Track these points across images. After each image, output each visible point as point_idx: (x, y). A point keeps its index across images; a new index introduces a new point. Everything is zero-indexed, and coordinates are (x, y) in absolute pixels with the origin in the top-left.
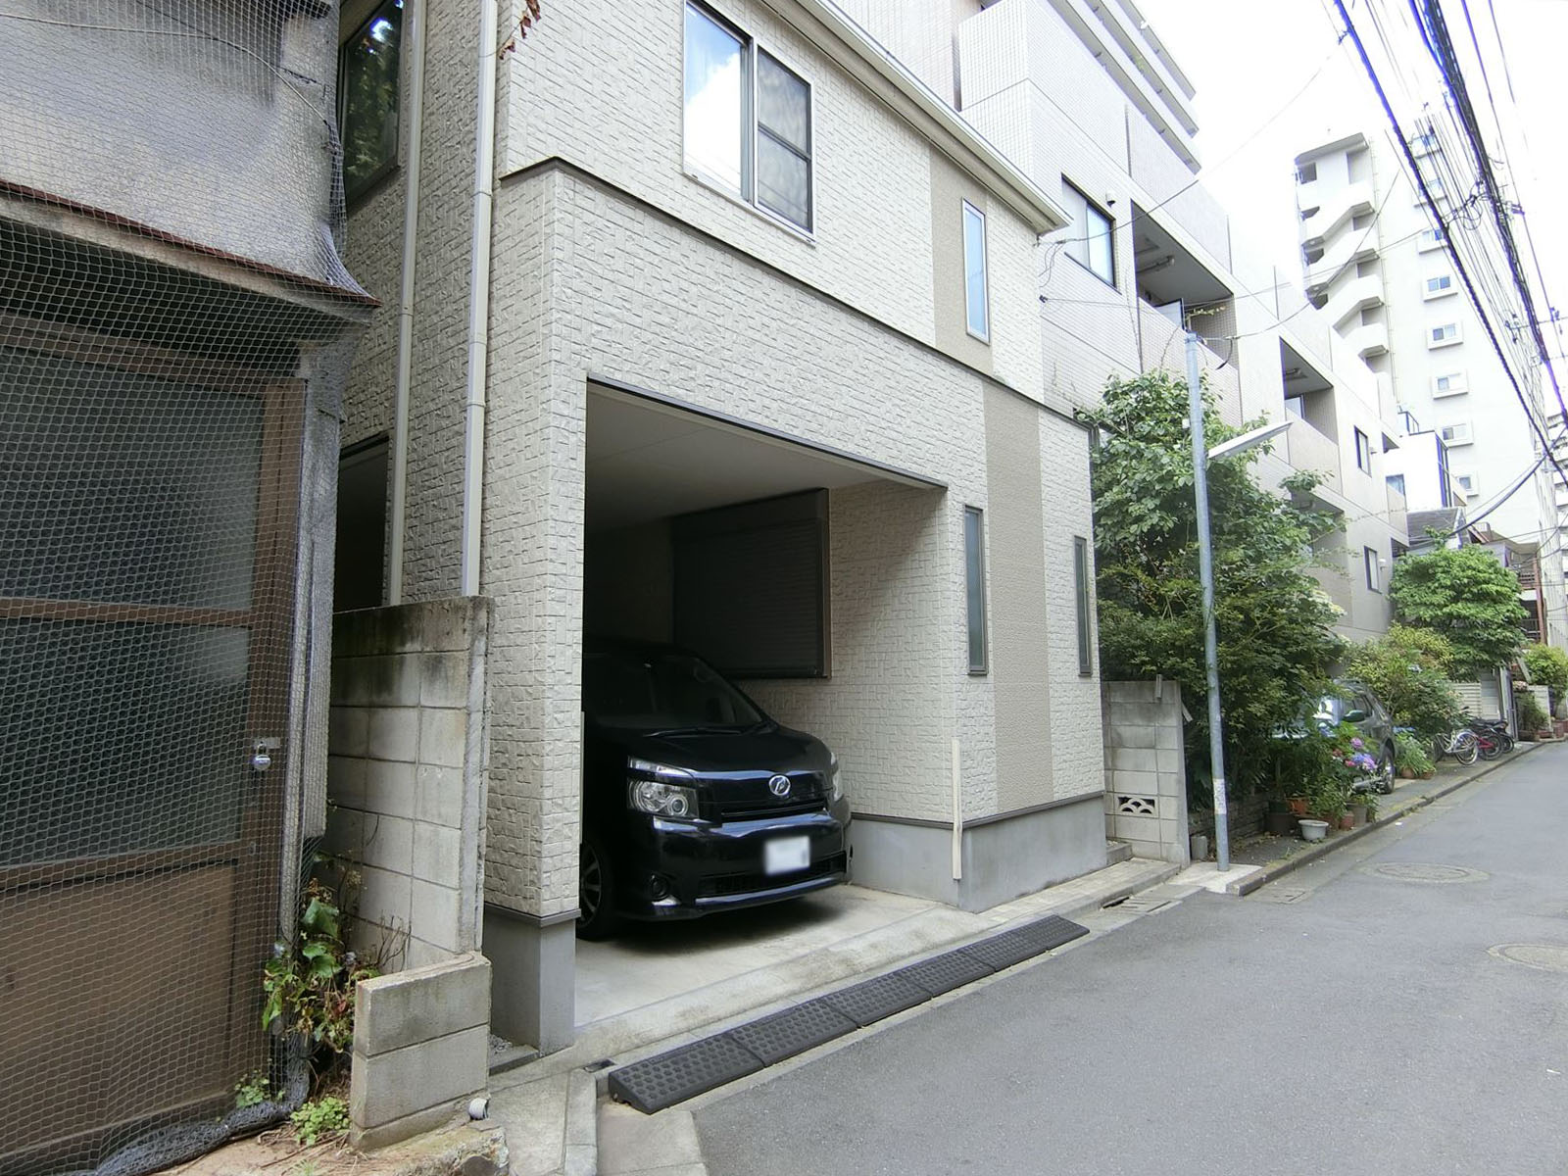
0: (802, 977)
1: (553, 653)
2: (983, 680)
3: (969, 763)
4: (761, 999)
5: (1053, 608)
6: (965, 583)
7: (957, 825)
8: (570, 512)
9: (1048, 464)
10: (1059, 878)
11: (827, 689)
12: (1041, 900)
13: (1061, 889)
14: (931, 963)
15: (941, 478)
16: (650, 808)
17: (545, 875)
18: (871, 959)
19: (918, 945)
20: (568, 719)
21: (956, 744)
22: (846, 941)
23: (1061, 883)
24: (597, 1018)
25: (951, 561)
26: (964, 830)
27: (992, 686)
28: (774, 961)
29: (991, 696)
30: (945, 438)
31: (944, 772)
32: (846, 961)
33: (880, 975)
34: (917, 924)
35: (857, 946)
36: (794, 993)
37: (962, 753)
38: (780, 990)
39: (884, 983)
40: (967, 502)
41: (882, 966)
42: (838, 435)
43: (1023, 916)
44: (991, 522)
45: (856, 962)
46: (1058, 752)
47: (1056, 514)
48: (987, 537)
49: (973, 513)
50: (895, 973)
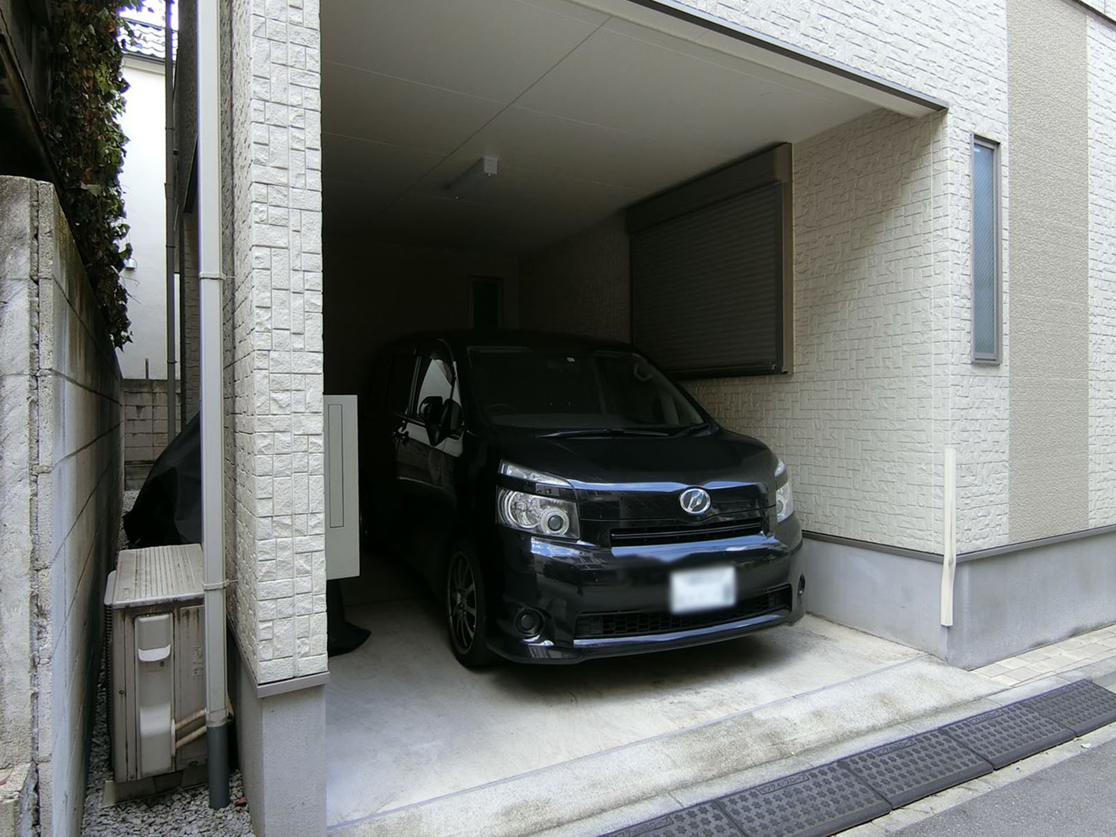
0: (702, 758)
1: (267, 303)
2: (993, 372)
3: (969, 479)
4: (634, 792)
5: (1099, 283)
6: (971, 241)
7: (950, 555)
8: (292, 90)
9: (1099, 91)
10: (1092, 622)
11: (787, 388)
12: (1065, 654)
13: (1094, 639)
14: (895, 748)
15: (938, 95)
16: (526, 524)
17: (262, 626)
18: (809, 734)
19: (882, 715)
20: (298, 402)
21: (950, 456)
22: (779, 703)
23: (1093, 629)
24: (386, 808)
25: (951, 210)
26: (959, 564)
27: (1006, 381)
28: (673, 727)
29: (1005, 393)
30: (946, 40)
31: (934, 491)
32: (772, 737)
33: (817, 763)
34: (884, 683)
35: (795, 712)
36: (684, 786)
37: (959, 465)
38: (665, 778)
39: (821, 778)
40: (976, 132)
41: (823, 746)
42: (773, 17)
43: (1041, 677)
44: (1012, 162)
45: (787, 739)
46: (1098, 468)
47: (1107, 159)
48: (1005, 182)
49: (986, 146)
50: (841, 762)
